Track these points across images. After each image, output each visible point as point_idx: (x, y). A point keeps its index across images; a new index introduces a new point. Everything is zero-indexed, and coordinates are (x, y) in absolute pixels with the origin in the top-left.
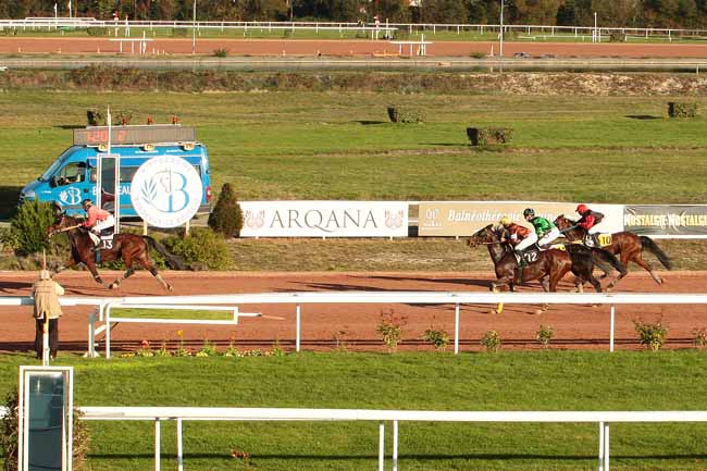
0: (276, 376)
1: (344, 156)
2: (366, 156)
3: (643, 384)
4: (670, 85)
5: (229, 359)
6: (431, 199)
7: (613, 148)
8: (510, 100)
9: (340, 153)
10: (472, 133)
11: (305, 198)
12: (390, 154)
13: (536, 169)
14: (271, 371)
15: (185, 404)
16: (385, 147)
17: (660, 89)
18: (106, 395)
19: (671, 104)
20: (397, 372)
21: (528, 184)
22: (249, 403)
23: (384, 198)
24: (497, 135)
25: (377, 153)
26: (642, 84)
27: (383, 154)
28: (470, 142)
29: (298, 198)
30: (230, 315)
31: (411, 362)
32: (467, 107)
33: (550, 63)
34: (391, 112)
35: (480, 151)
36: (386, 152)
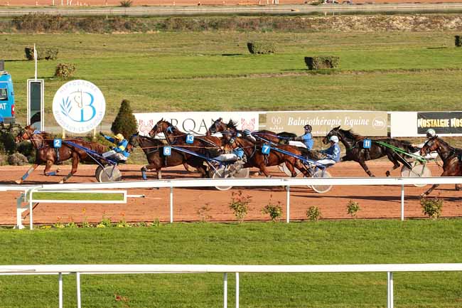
0: (154, 241)
1: (214, 79)
2: (231, 78)
3: (424, 244)
4: (457, 22)
5: (121, 228)
6: (276, 109)
7: (412, 70)
8: (338, 36)
9: (212, 77)
10: (309, 61)
11: (184, 110)
12: (248, 77)
13: (355, 86)
14: (150, 237)
15: (86, 262)
16: (245, 71)
17: (449, 26)
18: (28, 256)
19: (457, 37)
20: (243, 237)
21: (348, 97)
22: (132, 261)
23: (242, 109)
24: (328, 62)
25: (238, 76)
26: (436, 23)
27: (243, 77)
28: (307, 68)
29: (178, 110)
30: (121, 197)
31: (254, 230)
32: (306, 42)
33: (369, 8)
34: (250, 46)
35: (315, 74)
36: (245, 76)
